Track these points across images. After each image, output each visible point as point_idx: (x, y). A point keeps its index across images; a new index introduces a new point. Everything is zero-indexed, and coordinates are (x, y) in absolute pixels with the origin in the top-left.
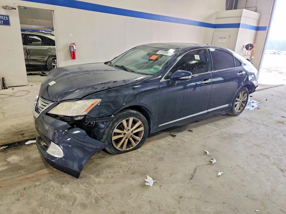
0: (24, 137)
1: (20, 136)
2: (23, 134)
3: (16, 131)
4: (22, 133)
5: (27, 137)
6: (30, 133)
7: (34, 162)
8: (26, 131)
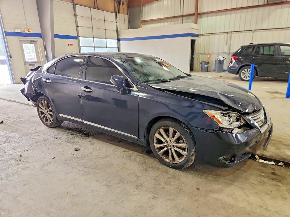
0: (273, 169)
1: (277, 173)
2: (274, 174)
3: (280, 184)
4: (273, 176)
5: (270, 168)
6: (264, 171)
7: (274, 145)
8: (268, 177)
